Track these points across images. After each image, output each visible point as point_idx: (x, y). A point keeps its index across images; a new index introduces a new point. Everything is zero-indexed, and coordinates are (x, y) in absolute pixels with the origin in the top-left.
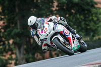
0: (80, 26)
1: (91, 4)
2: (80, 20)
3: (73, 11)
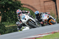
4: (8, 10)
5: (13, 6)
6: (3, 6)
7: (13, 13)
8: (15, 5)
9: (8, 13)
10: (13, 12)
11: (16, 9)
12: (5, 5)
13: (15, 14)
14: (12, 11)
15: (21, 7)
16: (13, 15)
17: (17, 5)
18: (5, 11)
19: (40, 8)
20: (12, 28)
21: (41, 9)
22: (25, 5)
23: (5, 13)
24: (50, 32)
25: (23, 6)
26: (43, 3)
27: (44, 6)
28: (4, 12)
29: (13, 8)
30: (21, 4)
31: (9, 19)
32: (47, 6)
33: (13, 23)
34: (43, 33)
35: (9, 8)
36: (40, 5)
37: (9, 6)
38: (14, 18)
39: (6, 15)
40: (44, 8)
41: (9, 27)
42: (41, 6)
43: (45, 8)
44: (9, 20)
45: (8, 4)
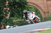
5: (20, 4)
6: (11, 4)
7: (20, 10)
8: (21, 3)
9: (16, 10)
10: (20, 9)
11: (23, 7)
12: (13, 3)
13: (21, 11)
14: (19, 8)
15: (27, 5)
17: (24, 3)
18: (13, 8)
21: (44, 6)
22: (30, 3)
25: (29, 4)
26: (46, 1)
27: (47, 4)
28: (12, 9)
29: (20, 6)
31: (16, 15)
33: (20, 18)
35: (16, 6)
36: (43, 3)
37: (16, 4)
38: (21, 14)
39: (14, 11)
41: (17, 22)
42: (44, 5)
43: (47, 6)
44: (16, 16)
45: (15, 2)
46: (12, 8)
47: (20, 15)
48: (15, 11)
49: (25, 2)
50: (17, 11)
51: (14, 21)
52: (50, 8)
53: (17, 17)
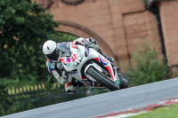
0: (29, 64)
1: (46, 25)
2: (28, 53)
3: (15, 38)
4: (15, 41)
5: (30, 31)
7: (31, 52)
8: (34, 26)
9: (16, 51)
10: (31, 48)
11: (39, 40)
12: (6, 28)
13: (35, 54)
14: (27, 45)
15: (53, 32)
16: (29, 58)
17: (42, 26)
18: (6, 46)
19: (110, 33)
20: (28, 96)
21: (114, 36)
22: (66, 24)
23: (6, 50)
24: (141, 106)
25: (61, 28)
27: (124, 28)
28: (3, 50)
29: (29, 37)
30: (53, 23)
31: (18, 68)
32: (133, 26)
33: (30, 80)
34: (122, 110)
35: (17, 36)
36: (111, 24)
37: (17, 31)
38: (34, 65)
40: (123, 32)
41: (20, 94)
42: (113, 29)
43: (125, 34)
44: (18, 73)
45: (14, 24)
46: (3, 45)
47: (32, 69)
48: (14, 56)
49: (48, 21)
50: (20, 54)
51: (9, 92)
52: (134, 41)
53: (21, 79)
